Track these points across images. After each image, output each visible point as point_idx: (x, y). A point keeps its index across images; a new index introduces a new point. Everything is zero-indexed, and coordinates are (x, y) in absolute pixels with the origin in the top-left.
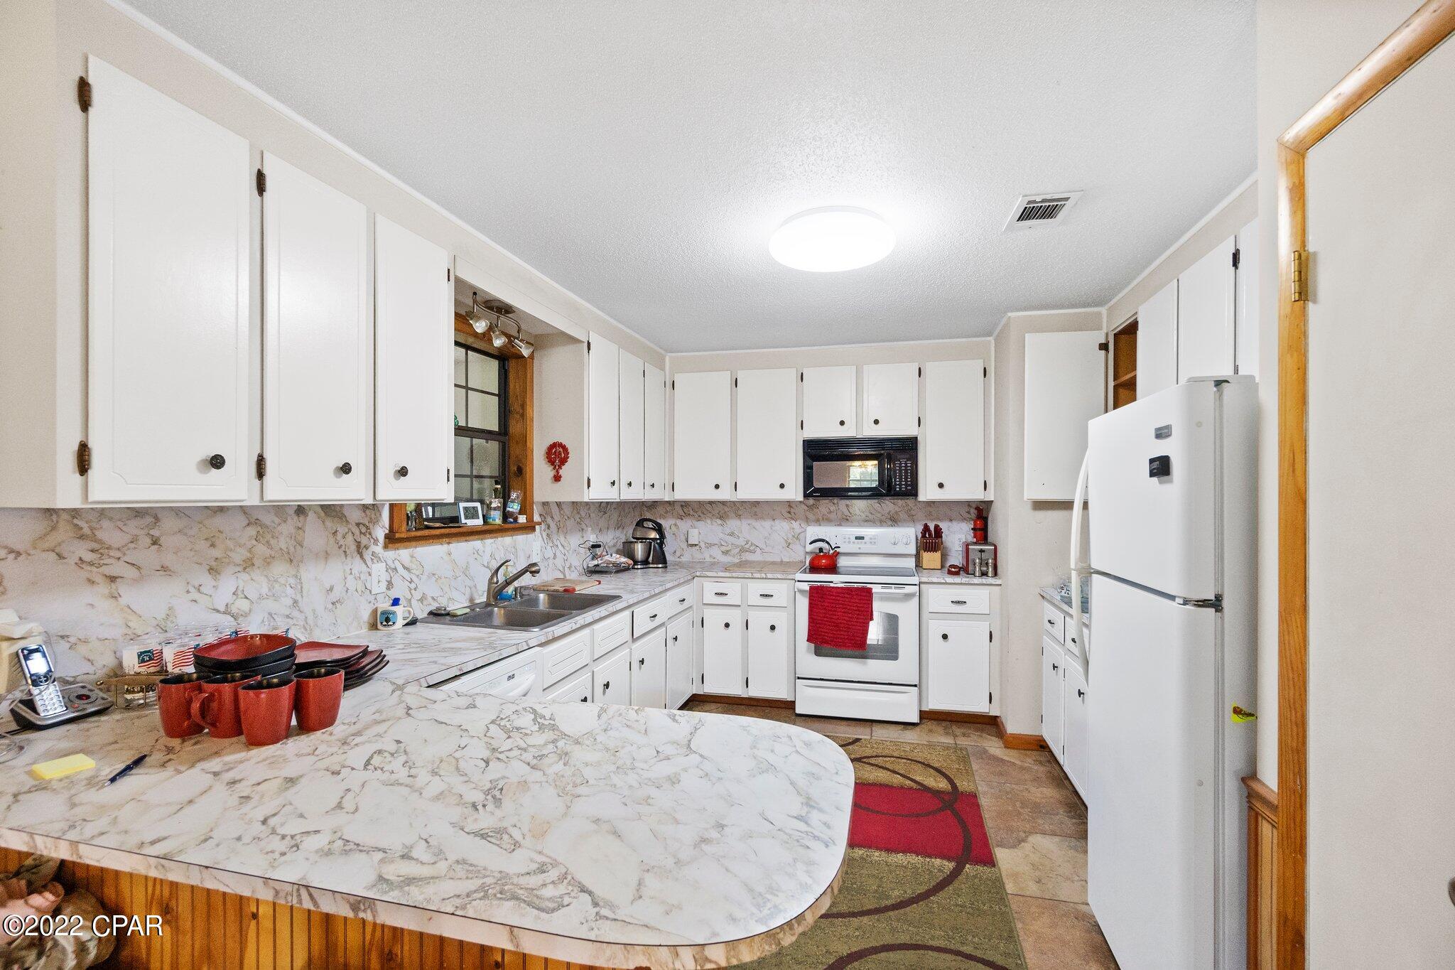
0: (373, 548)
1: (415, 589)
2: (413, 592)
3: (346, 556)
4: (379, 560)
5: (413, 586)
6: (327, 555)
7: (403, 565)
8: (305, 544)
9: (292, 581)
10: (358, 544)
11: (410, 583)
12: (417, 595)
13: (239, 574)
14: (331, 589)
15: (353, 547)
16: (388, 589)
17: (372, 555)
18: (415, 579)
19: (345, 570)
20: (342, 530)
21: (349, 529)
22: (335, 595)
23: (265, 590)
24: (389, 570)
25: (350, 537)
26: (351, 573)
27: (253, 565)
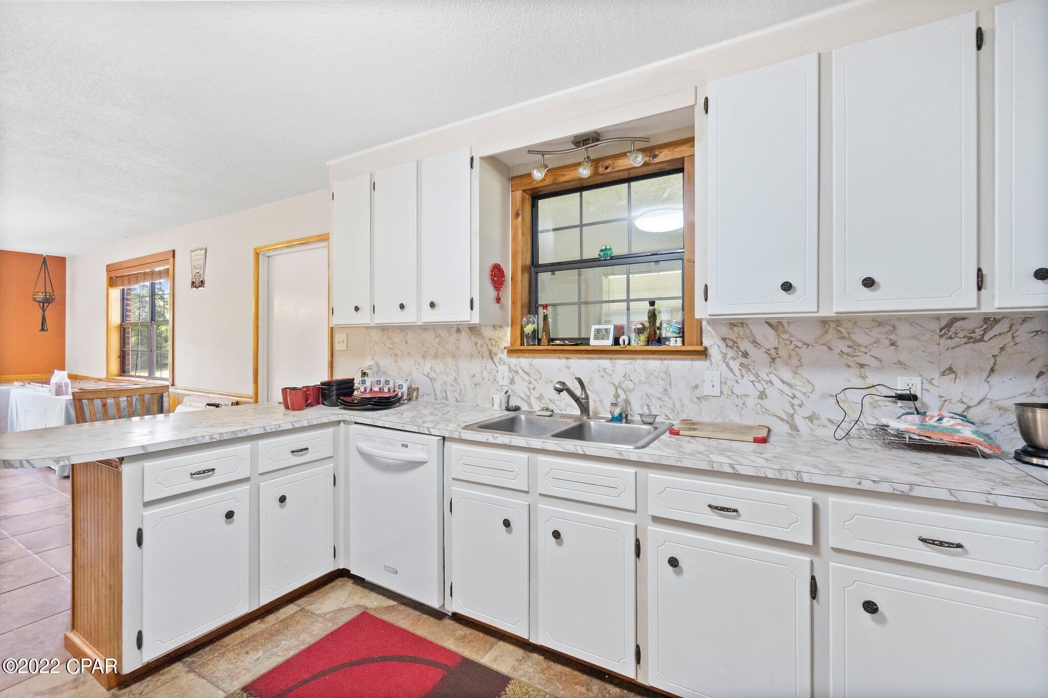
0: (500, 355)
1: (534, 389)
2: (532, 391)
3: (483, 358)
4: (504, 363)
5: (531, 386)
6: (472, 356)
7: (523, 370)
8: (461, 348)
9: (454, 367)
10: (490, 352)
11: (529, 384)
12: (535, 394)
13: (432, 360)
14: (474, 376)
15: (487, 353)
16: (511, 384)
17: (499, 359)
18: (533, 381)
19: (482, 366)
20: (480, 342)
21: (484, 342)
22: (476, 380)
23: (442, 370)
24: (512, 372)
25: (485, 347)
26: (486, 369)
27: (438, 356)
